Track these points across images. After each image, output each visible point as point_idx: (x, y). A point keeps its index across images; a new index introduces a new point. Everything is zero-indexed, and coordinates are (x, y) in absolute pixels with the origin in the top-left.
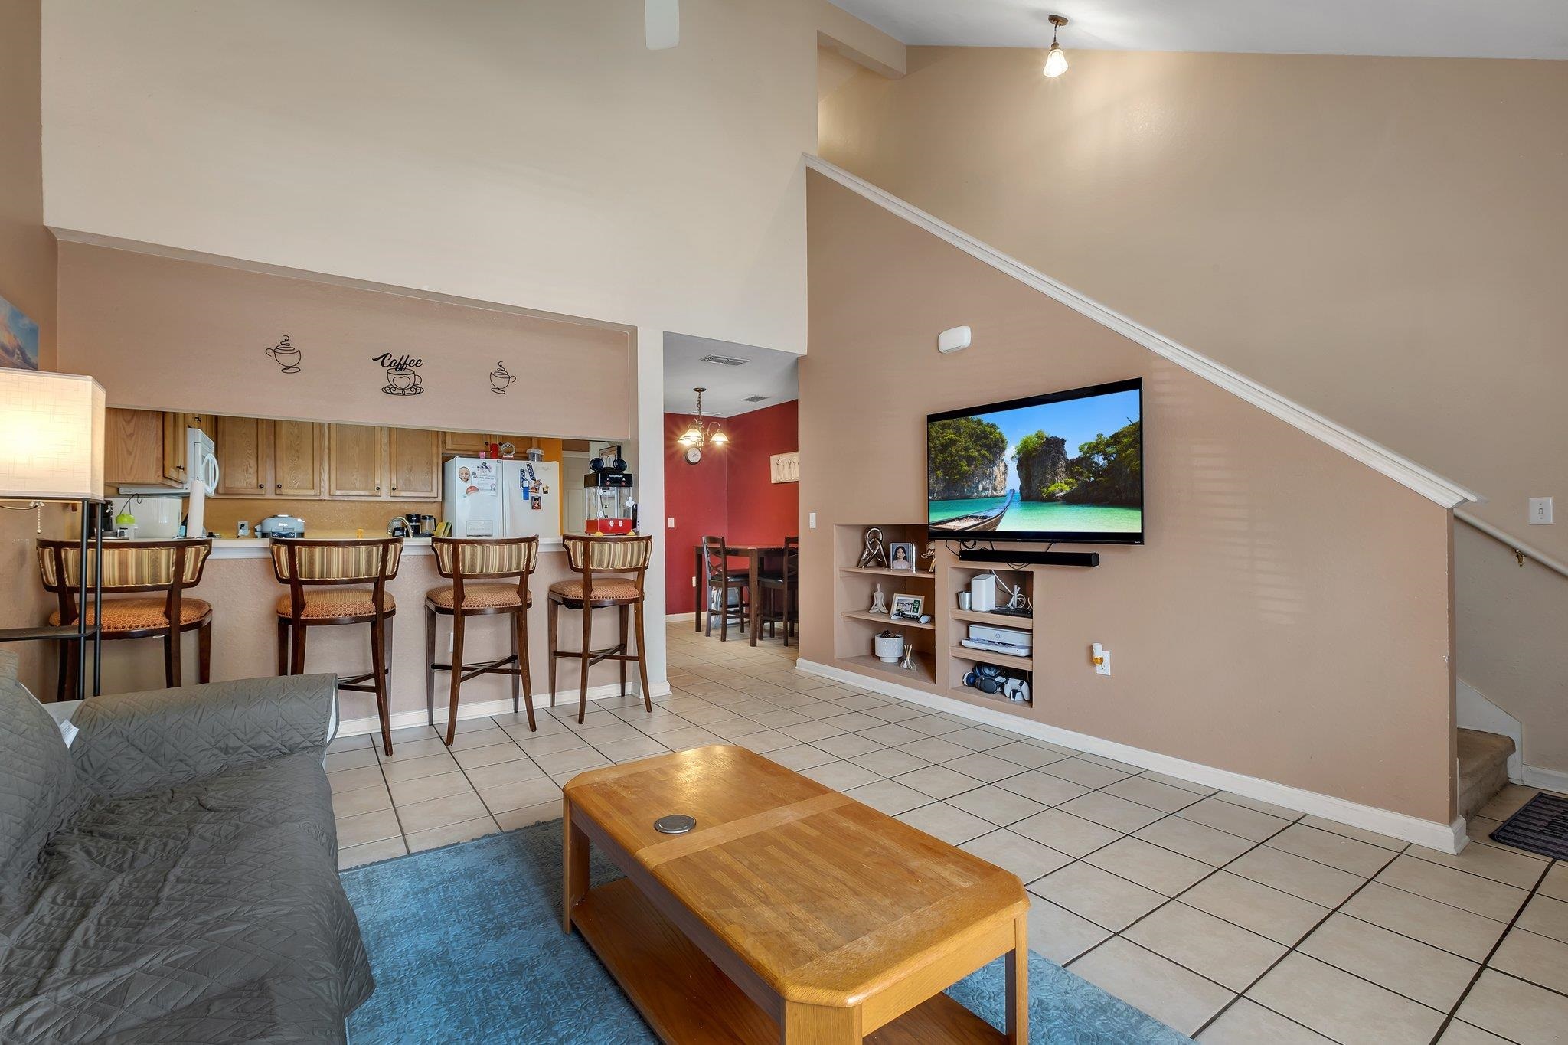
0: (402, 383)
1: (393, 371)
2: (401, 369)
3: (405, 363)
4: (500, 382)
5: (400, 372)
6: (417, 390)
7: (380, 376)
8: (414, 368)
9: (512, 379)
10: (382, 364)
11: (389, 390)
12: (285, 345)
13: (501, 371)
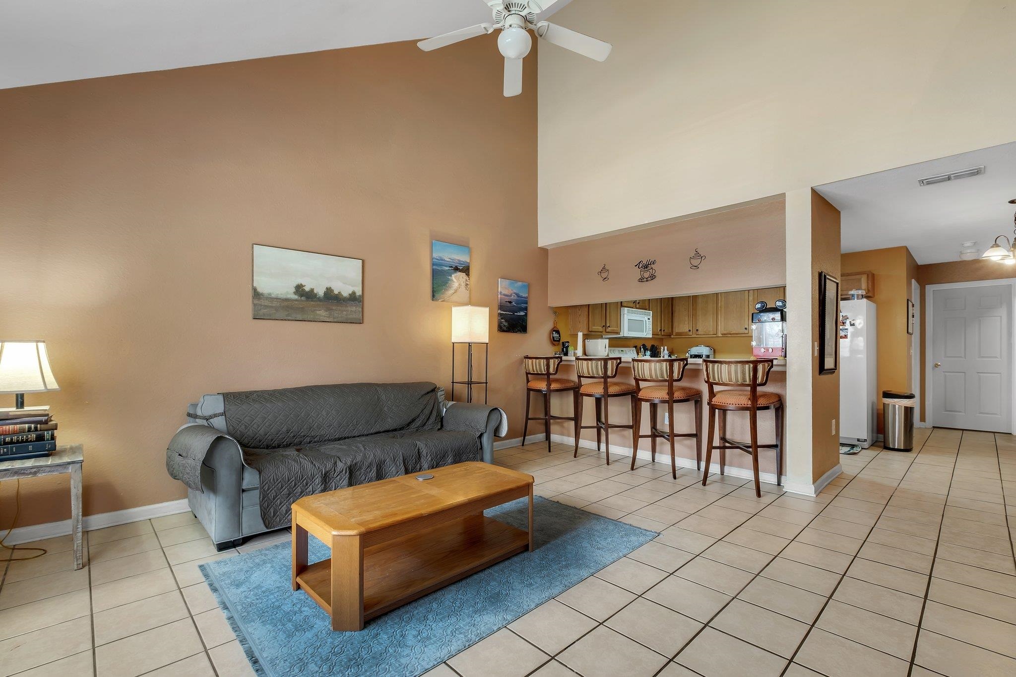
0: (647, 275)
1: (643, 270)
2: (646, 268)
3: (648, 264)
4: (695, 262)
5: (646, 269)
6: (653, 277)
7: (637, 273)
8: (652, 266)
9: (703, 258)
10: (639, 267)
11: (641, 280)
12: (604, 269)
13: (698, 255)
